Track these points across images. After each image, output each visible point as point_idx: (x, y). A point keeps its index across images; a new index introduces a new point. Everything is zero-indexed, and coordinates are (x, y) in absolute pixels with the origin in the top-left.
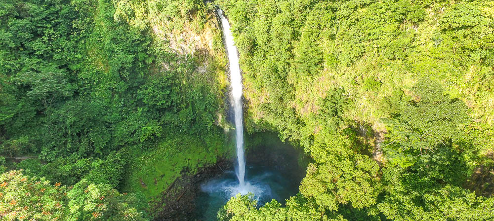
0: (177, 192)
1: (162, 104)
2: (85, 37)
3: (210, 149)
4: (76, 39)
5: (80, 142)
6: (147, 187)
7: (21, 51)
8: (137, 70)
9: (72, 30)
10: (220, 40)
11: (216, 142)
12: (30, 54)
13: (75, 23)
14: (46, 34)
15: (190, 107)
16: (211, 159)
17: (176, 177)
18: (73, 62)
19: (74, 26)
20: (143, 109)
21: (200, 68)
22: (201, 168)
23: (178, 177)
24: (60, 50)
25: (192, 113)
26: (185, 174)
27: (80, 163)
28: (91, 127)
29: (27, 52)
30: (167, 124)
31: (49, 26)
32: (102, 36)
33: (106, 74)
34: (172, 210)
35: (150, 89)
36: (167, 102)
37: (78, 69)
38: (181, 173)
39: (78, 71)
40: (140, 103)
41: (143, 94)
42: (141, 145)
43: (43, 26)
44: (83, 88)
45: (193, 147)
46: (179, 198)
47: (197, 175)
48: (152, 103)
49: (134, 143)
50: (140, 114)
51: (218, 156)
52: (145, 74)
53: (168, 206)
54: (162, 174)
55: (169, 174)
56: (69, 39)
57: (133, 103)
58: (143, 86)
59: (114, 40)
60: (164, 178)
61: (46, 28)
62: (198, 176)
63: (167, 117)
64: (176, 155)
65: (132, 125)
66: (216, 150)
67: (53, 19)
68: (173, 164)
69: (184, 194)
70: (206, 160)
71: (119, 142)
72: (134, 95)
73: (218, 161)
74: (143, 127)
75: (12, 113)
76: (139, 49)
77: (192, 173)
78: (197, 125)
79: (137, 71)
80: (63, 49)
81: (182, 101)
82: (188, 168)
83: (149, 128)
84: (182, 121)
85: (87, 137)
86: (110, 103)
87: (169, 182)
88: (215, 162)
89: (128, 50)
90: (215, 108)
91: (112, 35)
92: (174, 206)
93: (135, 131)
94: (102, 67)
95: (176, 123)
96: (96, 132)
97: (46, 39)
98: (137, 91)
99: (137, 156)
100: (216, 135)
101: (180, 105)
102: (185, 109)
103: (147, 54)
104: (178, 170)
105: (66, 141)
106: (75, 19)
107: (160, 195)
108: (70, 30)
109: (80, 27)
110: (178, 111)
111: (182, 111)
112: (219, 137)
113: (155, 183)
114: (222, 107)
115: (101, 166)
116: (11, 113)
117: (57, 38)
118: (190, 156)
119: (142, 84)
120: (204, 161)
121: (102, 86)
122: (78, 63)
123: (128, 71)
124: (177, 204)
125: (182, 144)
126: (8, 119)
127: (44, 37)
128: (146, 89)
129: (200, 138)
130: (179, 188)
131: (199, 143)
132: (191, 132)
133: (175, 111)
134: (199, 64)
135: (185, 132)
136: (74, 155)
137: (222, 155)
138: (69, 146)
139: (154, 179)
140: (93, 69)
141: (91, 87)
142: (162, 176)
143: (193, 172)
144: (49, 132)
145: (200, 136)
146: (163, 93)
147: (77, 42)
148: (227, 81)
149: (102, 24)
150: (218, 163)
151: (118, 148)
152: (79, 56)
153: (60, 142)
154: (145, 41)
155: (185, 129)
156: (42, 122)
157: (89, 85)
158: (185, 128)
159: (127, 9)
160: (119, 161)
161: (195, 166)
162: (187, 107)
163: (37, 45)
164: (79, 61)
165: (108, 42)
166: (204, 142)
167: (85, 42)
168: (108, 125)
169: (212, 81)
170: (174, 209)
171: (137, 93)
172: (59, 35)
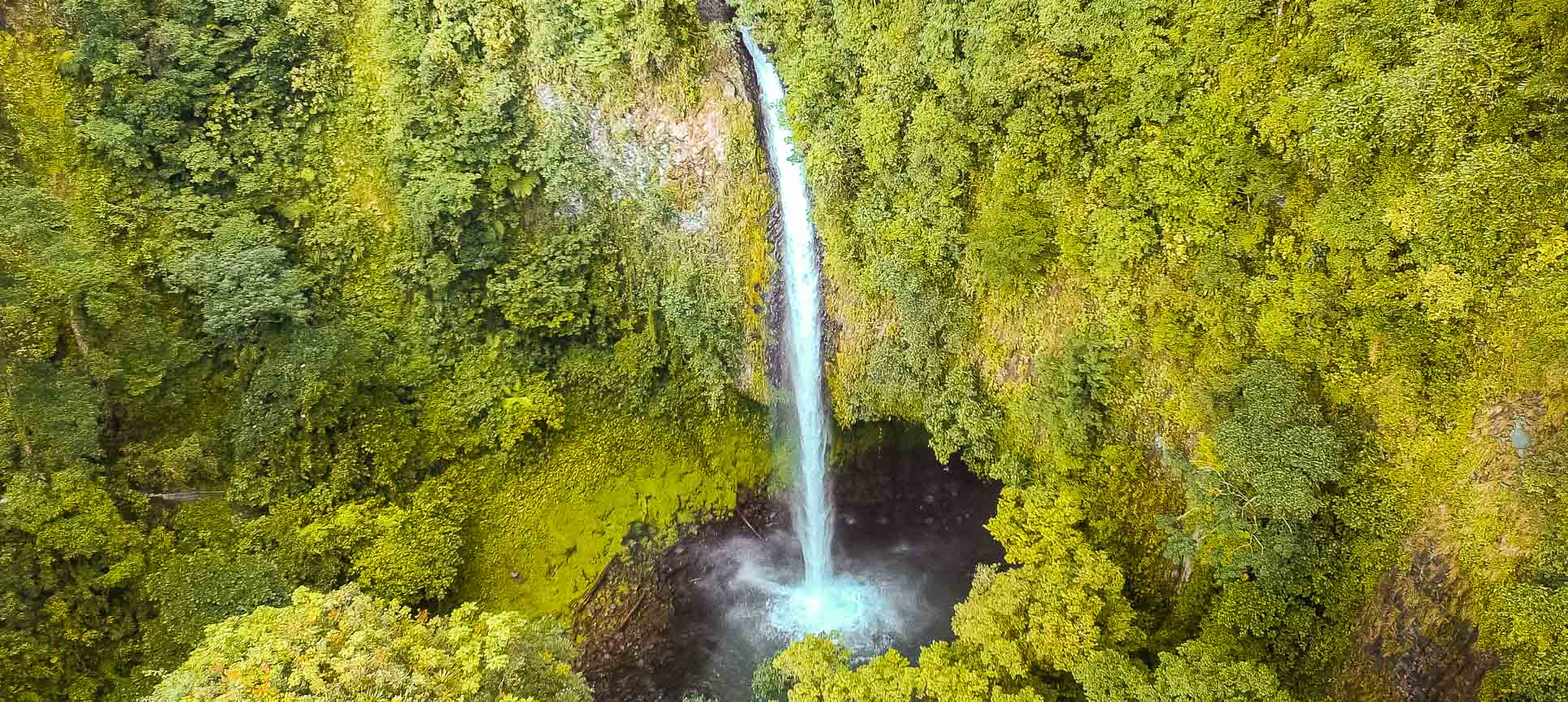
0: (618, 600)
1: (564, 324)
2: (325, 112)
3: (714, 463)
4: (298, 125)
5: (333, 450)
6: (526, 587)
7: (149, 171)
8: (484, 218)
9: (287, 98)
10: (752, 137)
11: (735, 439)
12: (172, 180)
13: (298, 75)
14: (216, 115)
15: (650, 328)
16: (718, 493)
17: (611, 554)
18: (289, 194)
19: (296, 84)
20: (503, 340)
21: (683, 216)
22: (689, 525)
23: (617, 556)
24: (252, 159)
25: (656, 348)
26: (638, 545)
27: (347, 516)
28: (363, 409)
29: (168, 173)
30: (576, 384)
31: (223, 88)
32: (375, 109)
33: (388, 229)
34: (607, 656)
35: (527, 277)
36: (578, 315)
37: (306, 216)
38: (625, 542)
39: (307, 221)
40: (494, 319)
41: (506, 293)
42: (501, 456)
43: (208, 91)
44: (322, 275)
45: (660, 457)
46: (623, 621)
47: (674, 547)
48: (532, 321)
49: (482, 450)
50: (493, 355)
51: (740, 486)
52: (507, 225)
53: (593, 641)
54: (569, 545)
55: (589, 546)
56: (277, 124)
57: (472, 321)
58: (506, 266)
59: (415, 128)
60: (574, 557)
61: (217, 94)
62: (679, 551)
63: (577, 364)
64: (609, 483)
65: (472, 392)
66: (734, 464)
67: (236, 68)
68: (600, 513)
69: (637, 610)
70: (700, 498)
71: (442, 448)
72: (476, 295)
73: (742, 501)
74: (507, 396)
75: (158, 372)
76: (493, 156)
77: (660, 543)
78: (671, 387)
79: (486, 221)
80: (259, 157)
81: (625, 307)
82: (645, 527)
83: (526, 401)
84: (626, 376)
85: (355, 437)
86: (400, 319)
87: (591, 571)
88: (732, 506)
89: (460, 158)
90: (732, 338)
91: (410, 111)
92: (611, 644)
93: (484, 413)
94: (372, 204)
95: (606, 382)
96: (377, 422)
97: (215, 129)
98: (483, 282)
99: (494, 489)
100: (733, 419)
101: (617, 320)
102: (633, 336)
103: (517, 170)
104: (617, 531)
105: (299, 450)
106: (297, 63)
107: (567, 611)
108: (284, 98)
109: (313, 85)
110: (613, 340)
111: (624, 342)
112: (746, 424)
113: (550, 572)
114: (756, 336)
115: (403, 528)
116: (156, 373)
117: (245, 121)
118: (650, 486)
119: (502, 262)
120: (696, 504)
121: (374, 266)
122: (302, 196)
123: (457, 222)
124: (619, 636)
125: (625, 448)
126: (149, 391)
127: (209, 124)
128: (514, 275)
129: (683, 427)
130: (621, 588)
131: (681, 444)
132: (654, 411)
133: (602, 342)
134: (683, 204)
135: (636, 409)
136: (322, 493)
137: (751, 483)
138: (307, 464)
139: (547, 561)
140: (348, 215)
141: (343, 268)
142: (570, 552)
143: (663, 538)
144: (251, 425)
145: (683, 421)
146: (566, 289)
147: (300, 130)
148: (771, 259)
149: (374, 71)
150: (741, 506)
151: (438, 468)
152: (308, 174)
153: (283, 452)
154: (512, 133)
155: (636, 402)
156: (220, 389)
157: (338, 263)
158: (634, 394)
159: (458, 38)
160: (447, 510)
161: (669, 518)
162: (638, 329)
163: (197, 155)
164: (305, 189)
165: (396, 132)
166: (694, 442)
167: (324, 129)
168: (406, 396)
169: (722, 256)
170: (610, 653)
171: (483, 289)
172: (250, 113)
